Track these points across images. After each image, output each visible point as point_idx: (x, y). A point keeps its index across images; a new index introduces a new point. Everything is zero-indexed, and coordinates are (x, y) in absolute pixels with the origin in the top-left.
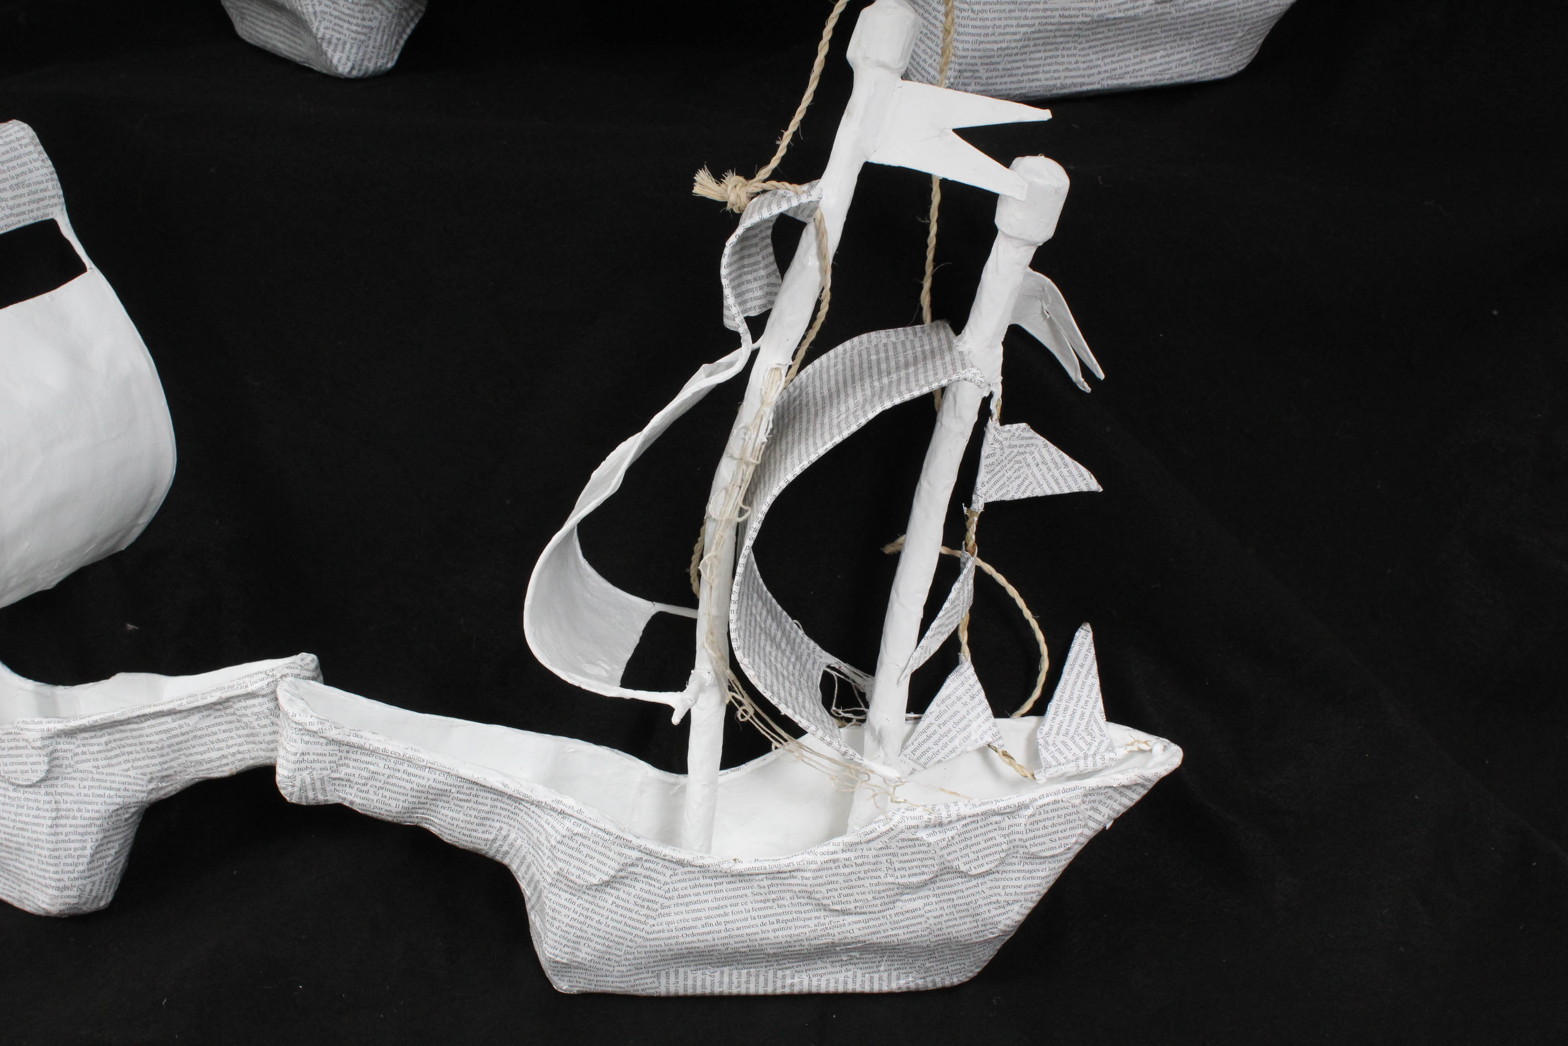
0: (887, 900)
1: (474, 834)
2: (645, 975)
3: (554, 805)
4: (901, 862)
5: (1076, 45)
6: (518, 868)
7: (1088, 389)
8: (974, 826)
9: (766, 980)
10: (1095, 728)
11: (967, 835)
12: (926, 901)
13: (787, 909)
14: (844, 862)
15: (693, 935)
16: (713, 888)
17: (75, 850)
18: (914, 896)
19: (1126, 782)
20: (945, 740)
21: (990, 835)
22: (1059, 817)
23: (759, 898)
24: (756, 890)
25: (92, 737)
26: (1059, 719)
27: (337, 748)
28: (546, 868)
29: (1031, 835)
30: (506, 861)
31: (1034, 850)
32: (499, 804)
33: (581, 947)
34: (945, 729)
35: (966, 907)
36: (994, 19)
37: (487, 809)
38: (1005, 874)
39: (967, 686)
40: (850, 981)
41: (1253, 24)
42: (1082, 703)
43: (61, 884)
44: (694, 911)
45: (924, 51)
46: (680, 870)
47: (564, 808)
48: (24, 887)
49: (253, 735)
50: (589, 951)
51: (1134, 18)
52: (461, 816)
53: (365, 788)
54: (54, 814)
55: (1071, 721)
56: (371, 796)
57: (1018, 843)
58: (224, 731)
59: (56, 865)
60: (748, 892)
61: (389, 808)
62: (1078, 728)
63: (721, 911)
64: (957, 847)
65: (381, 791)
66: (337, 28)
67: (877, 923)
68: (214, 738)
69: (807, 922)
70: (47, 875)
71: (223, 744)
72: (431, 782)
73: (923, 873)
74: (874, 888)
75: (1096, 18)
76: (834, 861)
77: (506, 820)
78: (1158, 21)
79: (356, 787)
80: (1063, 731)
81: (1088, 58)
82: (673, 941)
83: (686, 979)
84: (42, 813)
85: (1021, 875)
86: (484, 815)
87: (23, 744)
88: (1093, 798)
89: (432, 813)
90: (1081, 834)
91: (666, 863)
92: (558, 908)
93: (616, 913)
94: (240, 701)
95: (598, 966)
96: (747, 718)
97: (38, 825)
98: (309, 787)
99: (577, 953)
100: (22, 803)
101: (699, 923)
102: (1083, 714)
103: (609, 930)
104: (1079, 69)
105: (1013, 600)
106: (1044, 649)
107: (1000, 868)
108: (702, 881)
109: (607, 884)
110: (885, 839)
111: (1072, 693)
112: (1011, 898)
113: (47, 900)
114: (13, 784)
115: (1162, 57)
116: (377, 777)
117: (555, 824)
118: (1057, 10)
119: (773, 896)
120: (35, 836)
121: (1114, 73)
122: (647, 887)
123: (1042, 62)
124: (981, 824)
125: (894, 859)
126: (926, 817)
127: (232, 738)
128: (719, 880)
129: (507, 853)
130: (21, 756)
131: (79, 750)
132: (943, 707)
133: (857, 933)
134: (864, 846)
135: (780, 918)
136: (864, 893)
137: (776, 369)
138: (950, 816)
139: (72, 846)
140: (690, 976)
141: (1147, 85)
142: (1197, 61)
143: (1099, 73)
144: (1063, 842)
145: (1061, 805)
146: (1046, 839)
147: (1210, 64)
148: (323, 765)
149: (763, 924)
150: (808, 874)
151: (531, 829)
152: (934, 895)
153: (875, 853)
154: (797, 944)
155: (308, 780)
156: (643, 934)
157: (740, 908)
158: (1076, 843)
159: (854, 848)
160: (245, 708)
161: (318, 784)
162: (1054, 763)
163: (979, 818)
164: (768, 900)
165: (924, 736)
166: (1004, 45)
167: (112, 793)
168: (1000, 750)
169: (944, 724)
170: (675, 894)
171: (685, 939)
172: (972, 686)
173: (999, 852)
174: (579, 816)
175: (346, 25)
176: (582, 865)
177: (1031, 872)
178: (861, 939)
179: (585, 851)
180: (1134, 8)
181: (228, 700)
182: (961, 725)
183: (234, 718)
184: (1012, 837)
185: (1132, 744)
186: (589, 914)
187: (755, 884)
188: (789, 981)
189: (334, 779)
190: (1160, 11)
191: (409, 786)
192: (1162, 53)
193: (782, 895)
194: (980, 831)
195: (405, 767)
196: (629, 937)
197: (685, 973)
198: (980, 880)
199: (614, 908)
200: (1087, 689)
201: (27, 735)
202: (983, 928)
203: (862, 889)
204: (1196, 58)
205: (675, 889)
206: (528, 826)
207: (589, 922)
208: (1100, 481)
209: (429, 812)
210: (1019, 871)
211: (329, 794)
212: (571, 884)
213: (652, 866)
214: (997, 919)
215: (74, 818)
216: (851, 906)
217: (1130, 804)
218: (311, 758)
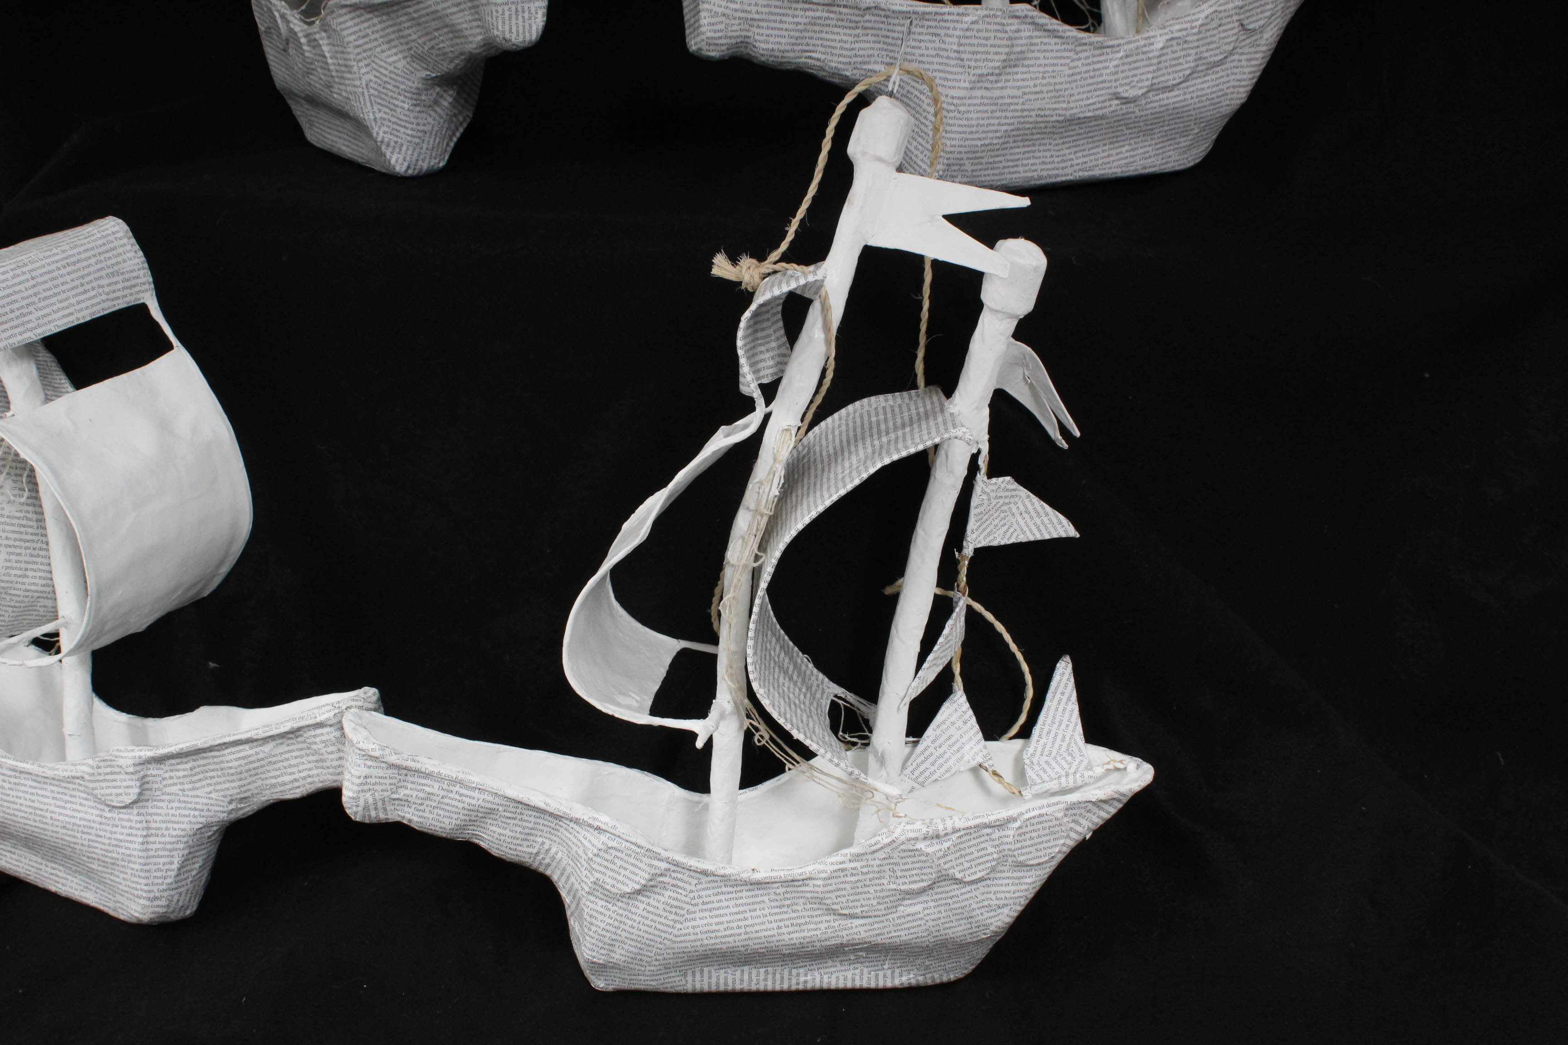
0: (889, 905)
1: (519, 848)
2: (673, 974)
3: (590, 822)
4: (902, 870)
5: (1051, 141)
6: (559, 879)
7: (1065, 446)
8: (968, 837)
9: (782, 978)
10: (1075, 748)
11: (962, 846)
12: (926, 905)
13: (801, 914)
14: (851, 871)
15: (716, 937)
16: (734, 895)
17: (164, 864)
18: (914, 901)
19: (1103, 797)
20: (941, 761)
21: (982, 846)
22: (1044, 829)
23: (775, 904)
24: (773, 897)
25: (178, 764)
26: (1042, 741)
27: (396, 771)
28: (584, 879)
29: (1019, 845)
30: (548, 873)
31: (1021, 858)
32: (541, 821)
33: (616, 949)
34: (941, 751)
35: (960, 911)
36: (978, 119)
37: (530, 825)
38: (995, 881)
39: (960, 713)
40: (857, 978)
41: (1208, 121)
42: (1063, 727)
43: (151, 895)
44: (717, 916)
45: (916, 148)
46: (704, 879)
47: (599, 824)
48: (119, 898)
49: (321, 761)
50: (623, 952)
51: (1102, 117)
52: (507, 832)
53: (422, 808)
54: (145, 833)
55: (1053, 743)
56: (427, 815)
57: (1006, 853)
58: (296, 757)
59: (147, 878)
60: (766, 898)
61: (442, 825)
62: (1060, 749)
63: (741, 916)
64: (952, 857)
65: (436, 811)
66: (396, 133)
67: (881, 925)
68: (286, 764)
69: (819, 926)
70: (139, 887)
71: (295, 769)
72: (480, 802)
73: (923, 881)
74: (878, 894)
75: (1068, 117)
76: (843, 870)
77: (548, 836)
78: (1123, 120)
79: (414, 806)
80: (1046, 753)
81: (1061, 153)
82: (698, 943)
83: (710, 977)
84: (134, 832)
85: (1010, 881)
86: (527, 831)
87: (117, 770)
88: (1074, 811)
89: (483, 830)
90: (1064, 845)
91: (692, 874)
92: (595, 914)
93: (647, 918)
94: (309, 730)
95: (631, 966)
96: (763, 742)
97: (131, 842)
98: (372, 807)
99: (613, 955)
100: (117, 822)
101: (721, 927)
102: (1064, 736)
103: (641, 933)
104: (1053, 162)
105: (1000, 635)
106: (1029, 678)
107: (991, 876)
108: (724, 889)
109: (639, 892)
110: (888, 850)
111: (1054, 718)
112: (1001, 902)
113: (139, 909)
114: (108, 806)
115: (1127, 151)
116: (432, 797)
117: (592, 839)
118: (1034, 110)
119: (787, 902)
120: (128, 852)
121: (1084, 166)
122: (675, 895)
123: (1021, 156)
124: (974, 835)
125: (896, 868)
126: (924, 830)
127: (303, 763)
128: (739, 888)
129: (549, 865)
130: (115, 780)
131: (167, 775)
132: (939, 732)
133: (863, 935)
134: (870, 857)
135: (795, 922)
136: (869, 899)
137: (787, 430)
138: (946, 829)
139: (161, 860)
140: (714, 974)
141: (1114, 176)
142: (1158, 155)
143: (1072, 166)
144: (1049, 851)
145: (1046, 818)
146: (1033, 849)
147: (1170, 157)
148: (384, 787)
149: (779, 928)
150: (819, 882)
151: (570, 844)
152: (932, 900)
153: (878, 862)
154: (810, 945)
155: (371, 801)
156: (671, 937)
157: (758, 913)
158: (1059, 852)
159: (860, 858)
160: (315, 736)
161: (380, 805)
162: (1039, 781)
163: (972, 831)
164: (784, 906)
165: (922, 758)
166: (987, 142)
167: (197, 813)
168: (990, 770)
169: (940, 747)
170: (700, 901)
171: (710, 942)
172: (965, 713)
173: (990, 861)
174: (613, 831)
175: (402, 130)
176: (616, 875)
177: (1019, 878)
178: (867, 940)
179: (619, 862)
180: (1102, 108)
181: (299, 729)
182: (955, 748)
183: (304, 745)
184: (1002, 847)
185: (1108, 763)
186: (623, 919)
187: (772, 891)
188: (802, 979)
189: (394, 799)
190: (1125, 111)
191: (461, 805)
192: (1127, 148)
193: (796, 901)
194: (973, 842)
195: (457, 788)
196: (659, 940)
197: (710, 972)
198: (974, 887)
199: (645, 914)
200: (1067, 714)
201: (121, 762)
202: (977, 929)
203: (868, 896)
204: (1157, 152)
205: (700, 897)
206: (567, 841)
207: (622, 926)
208: (1077, 528)
209: (479, 829)
210: (1008, 878)
211: (389, 813)
212: (607, 893)
213: (679, 876)
214: (989, 921)
215: (163, 836)
216: (858, 911)
217: (1107, 816)
218: (373, 781)
